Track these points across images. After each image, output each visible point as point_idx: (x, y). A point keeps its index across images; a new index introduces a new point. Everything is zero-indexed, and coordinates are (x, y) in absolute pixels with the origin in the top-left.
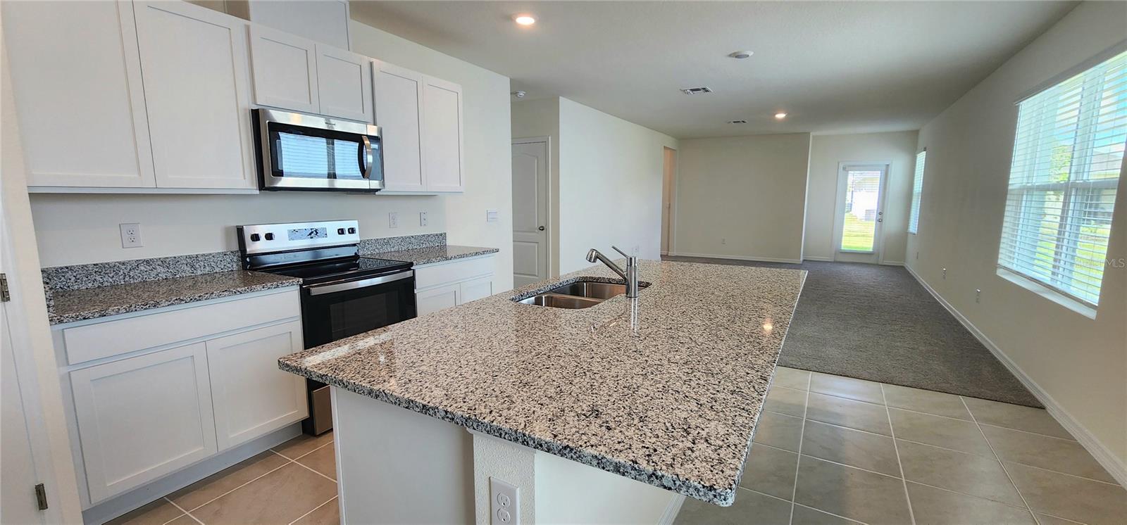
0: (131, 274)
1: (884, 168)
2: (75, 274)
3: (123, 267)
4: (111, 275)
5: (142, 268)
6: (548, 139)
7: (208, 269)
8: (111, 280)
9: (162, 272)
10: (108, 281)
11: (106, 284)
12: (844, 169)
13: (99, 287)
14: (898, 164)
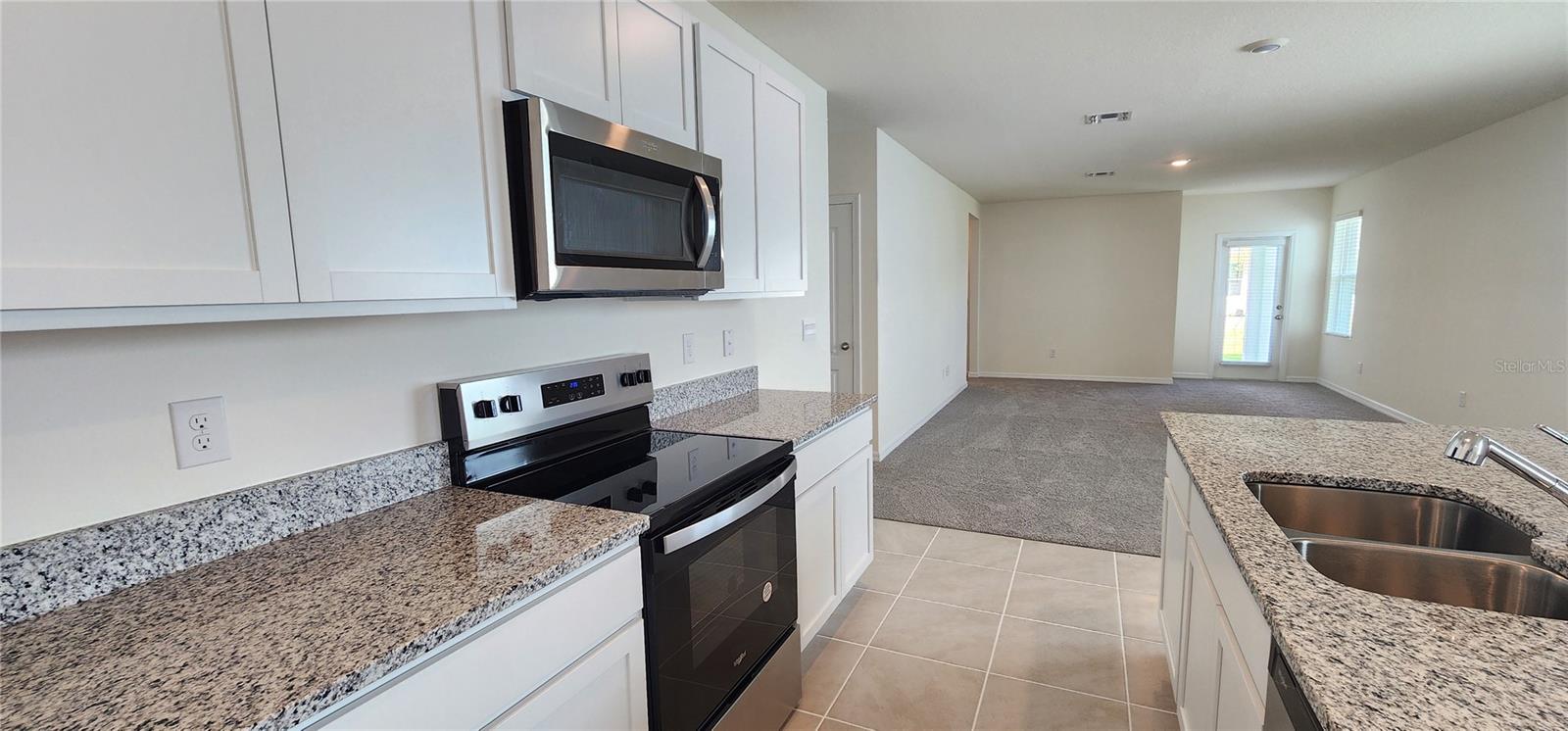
0: (204, 538)
1: (1283, 242)
2: (42, 567)
3: (181, 523)
4: (148, 552)
5: (231, 518)
6: (857, 199)
7: (382, 495)
8: (147, 565)
9: (282, 522)
10: (139, 569)
11: (134, 579)
12: (1225, 243)
13: (115, 592)
14: (1305, 236)
